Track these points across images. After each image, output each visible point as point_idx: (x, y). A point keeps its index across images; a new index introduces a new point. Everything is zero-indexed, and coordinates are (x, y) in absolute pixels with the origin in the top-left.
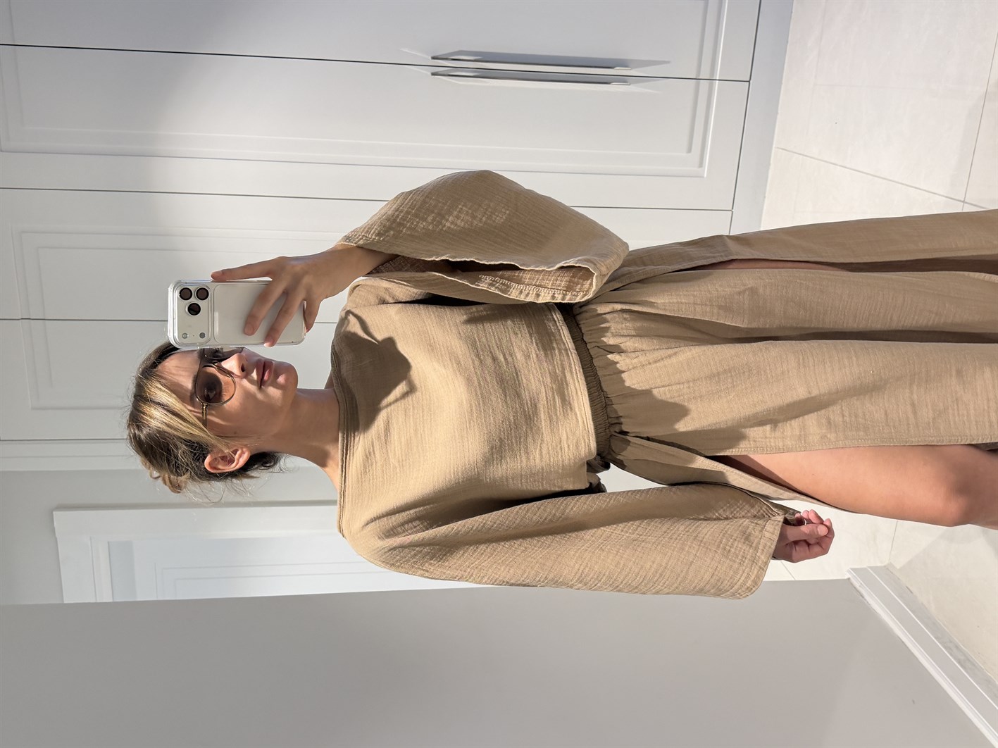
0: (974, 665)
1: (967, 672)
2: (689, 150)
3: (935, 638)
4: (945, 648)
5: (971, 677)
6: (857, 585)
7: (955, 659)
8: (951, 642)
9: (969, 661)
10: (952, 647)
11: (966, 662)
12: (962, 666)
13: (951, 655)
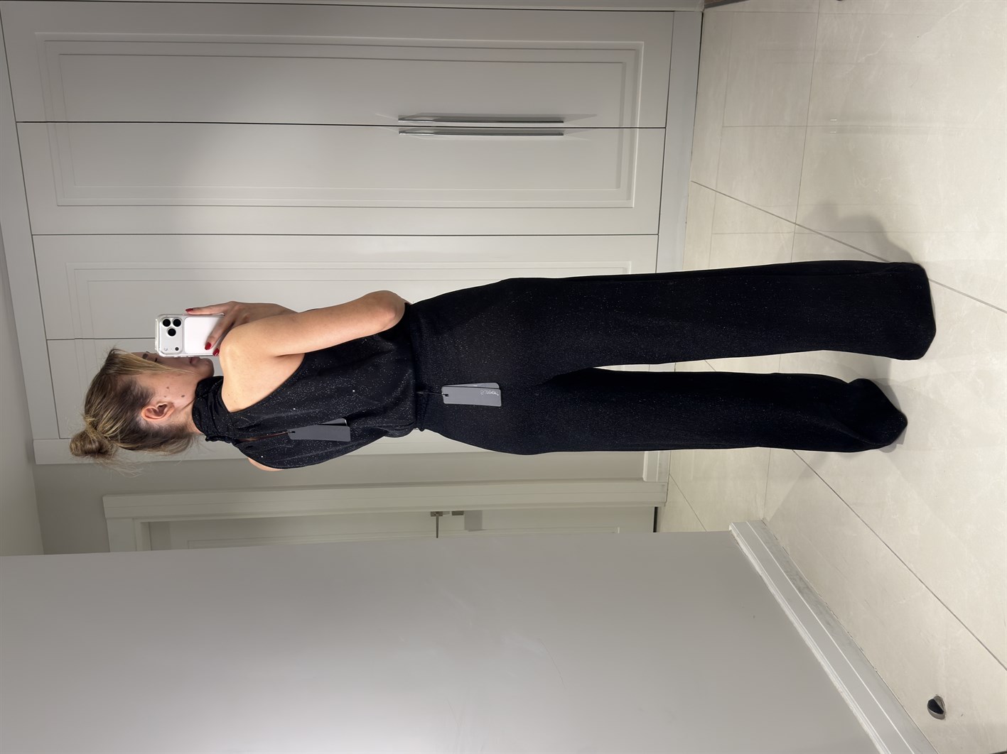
0: (811, 592)
1: (803, 596)
2: (618, 186)
3: (785, 572)
4: (791, 579)
5: (805, 600)
6: (735, 535)
7: (796, 587)
8: (797, 575)
9: (808, 587)
10: (796, 577)
11: (805, 589)
12: (800, 592)
13: (794, 584)
